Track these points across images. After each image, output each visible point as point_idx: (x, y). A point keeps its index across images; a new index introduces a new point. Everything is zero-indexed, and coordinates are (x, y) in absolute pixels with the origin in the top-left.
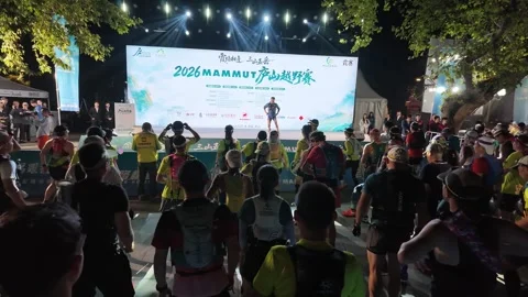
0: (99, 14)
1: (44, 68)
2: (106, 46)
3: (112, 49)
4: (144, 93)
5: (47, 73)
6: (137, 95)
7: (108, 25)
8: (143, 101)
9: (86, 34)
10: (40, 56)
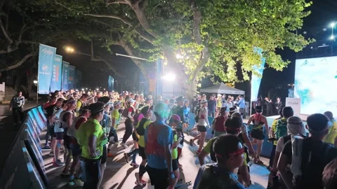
0: (284, 42)
1: (246, 77)
2: (285, 61)
3: (289, 62)
4: (307, 91)
5: (247, 81)
6: (300, 93)
7: (288, 47)
8: (306, 97)
9: (273, 56)
10: (245, 71)
